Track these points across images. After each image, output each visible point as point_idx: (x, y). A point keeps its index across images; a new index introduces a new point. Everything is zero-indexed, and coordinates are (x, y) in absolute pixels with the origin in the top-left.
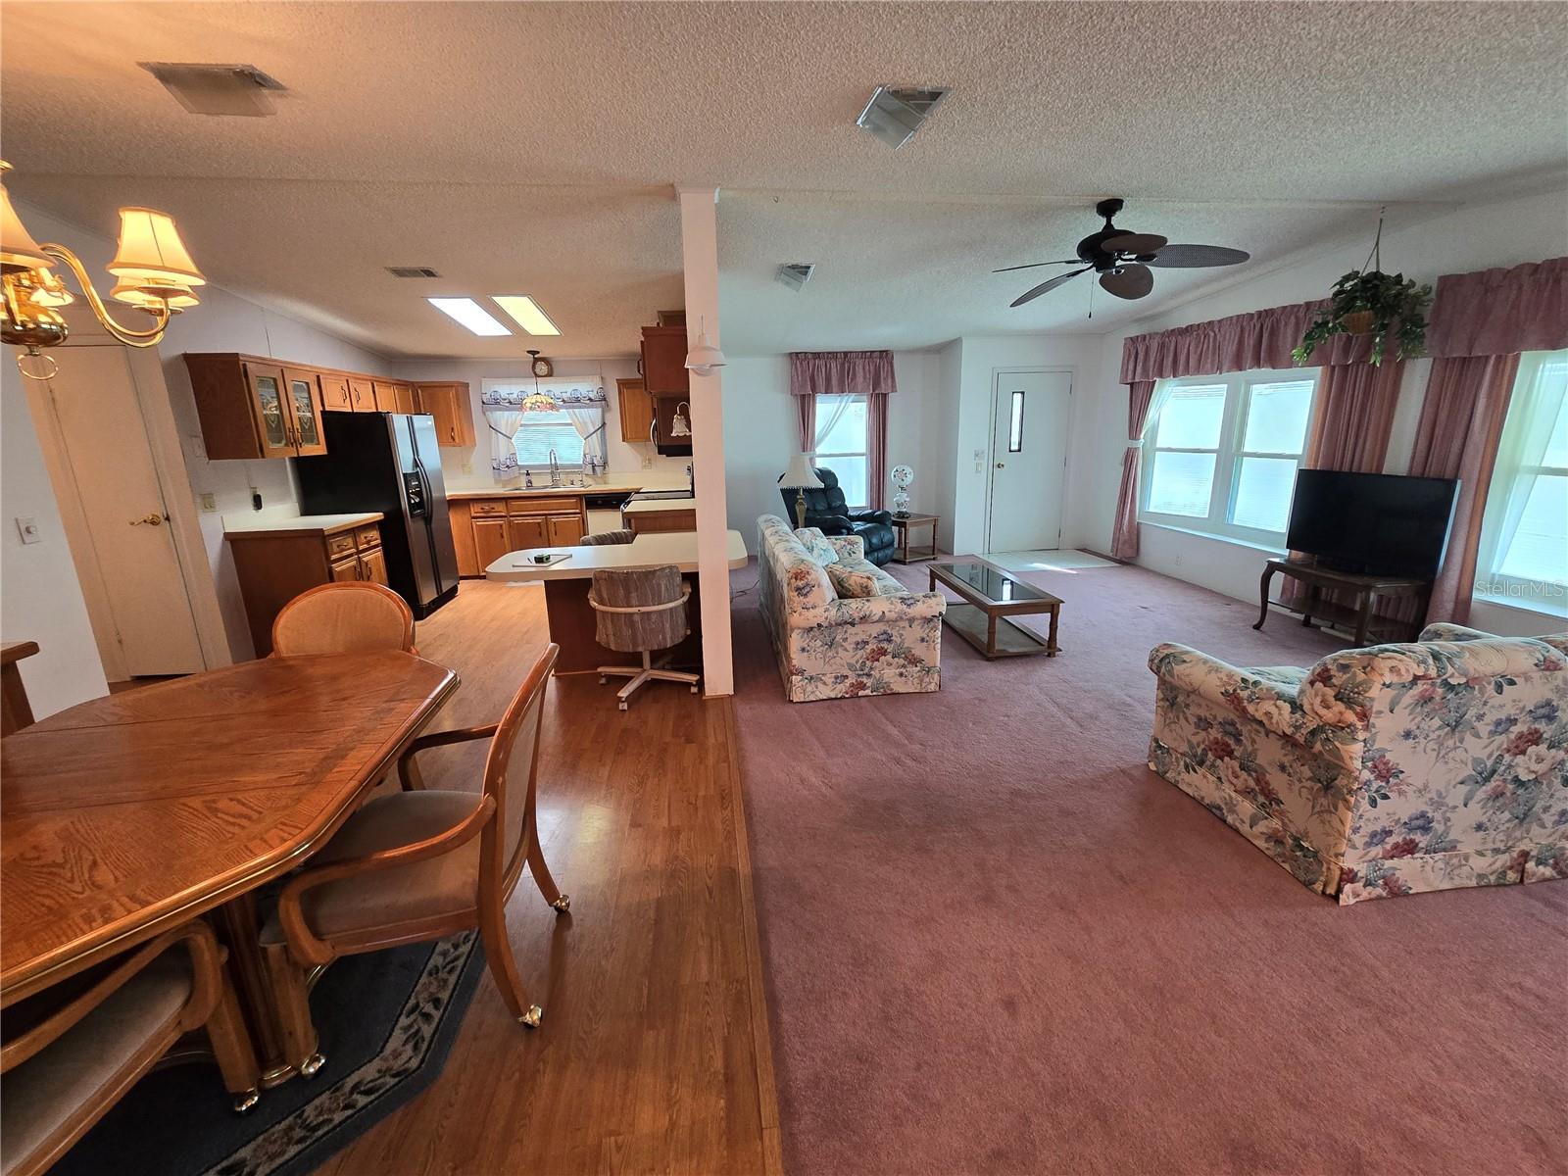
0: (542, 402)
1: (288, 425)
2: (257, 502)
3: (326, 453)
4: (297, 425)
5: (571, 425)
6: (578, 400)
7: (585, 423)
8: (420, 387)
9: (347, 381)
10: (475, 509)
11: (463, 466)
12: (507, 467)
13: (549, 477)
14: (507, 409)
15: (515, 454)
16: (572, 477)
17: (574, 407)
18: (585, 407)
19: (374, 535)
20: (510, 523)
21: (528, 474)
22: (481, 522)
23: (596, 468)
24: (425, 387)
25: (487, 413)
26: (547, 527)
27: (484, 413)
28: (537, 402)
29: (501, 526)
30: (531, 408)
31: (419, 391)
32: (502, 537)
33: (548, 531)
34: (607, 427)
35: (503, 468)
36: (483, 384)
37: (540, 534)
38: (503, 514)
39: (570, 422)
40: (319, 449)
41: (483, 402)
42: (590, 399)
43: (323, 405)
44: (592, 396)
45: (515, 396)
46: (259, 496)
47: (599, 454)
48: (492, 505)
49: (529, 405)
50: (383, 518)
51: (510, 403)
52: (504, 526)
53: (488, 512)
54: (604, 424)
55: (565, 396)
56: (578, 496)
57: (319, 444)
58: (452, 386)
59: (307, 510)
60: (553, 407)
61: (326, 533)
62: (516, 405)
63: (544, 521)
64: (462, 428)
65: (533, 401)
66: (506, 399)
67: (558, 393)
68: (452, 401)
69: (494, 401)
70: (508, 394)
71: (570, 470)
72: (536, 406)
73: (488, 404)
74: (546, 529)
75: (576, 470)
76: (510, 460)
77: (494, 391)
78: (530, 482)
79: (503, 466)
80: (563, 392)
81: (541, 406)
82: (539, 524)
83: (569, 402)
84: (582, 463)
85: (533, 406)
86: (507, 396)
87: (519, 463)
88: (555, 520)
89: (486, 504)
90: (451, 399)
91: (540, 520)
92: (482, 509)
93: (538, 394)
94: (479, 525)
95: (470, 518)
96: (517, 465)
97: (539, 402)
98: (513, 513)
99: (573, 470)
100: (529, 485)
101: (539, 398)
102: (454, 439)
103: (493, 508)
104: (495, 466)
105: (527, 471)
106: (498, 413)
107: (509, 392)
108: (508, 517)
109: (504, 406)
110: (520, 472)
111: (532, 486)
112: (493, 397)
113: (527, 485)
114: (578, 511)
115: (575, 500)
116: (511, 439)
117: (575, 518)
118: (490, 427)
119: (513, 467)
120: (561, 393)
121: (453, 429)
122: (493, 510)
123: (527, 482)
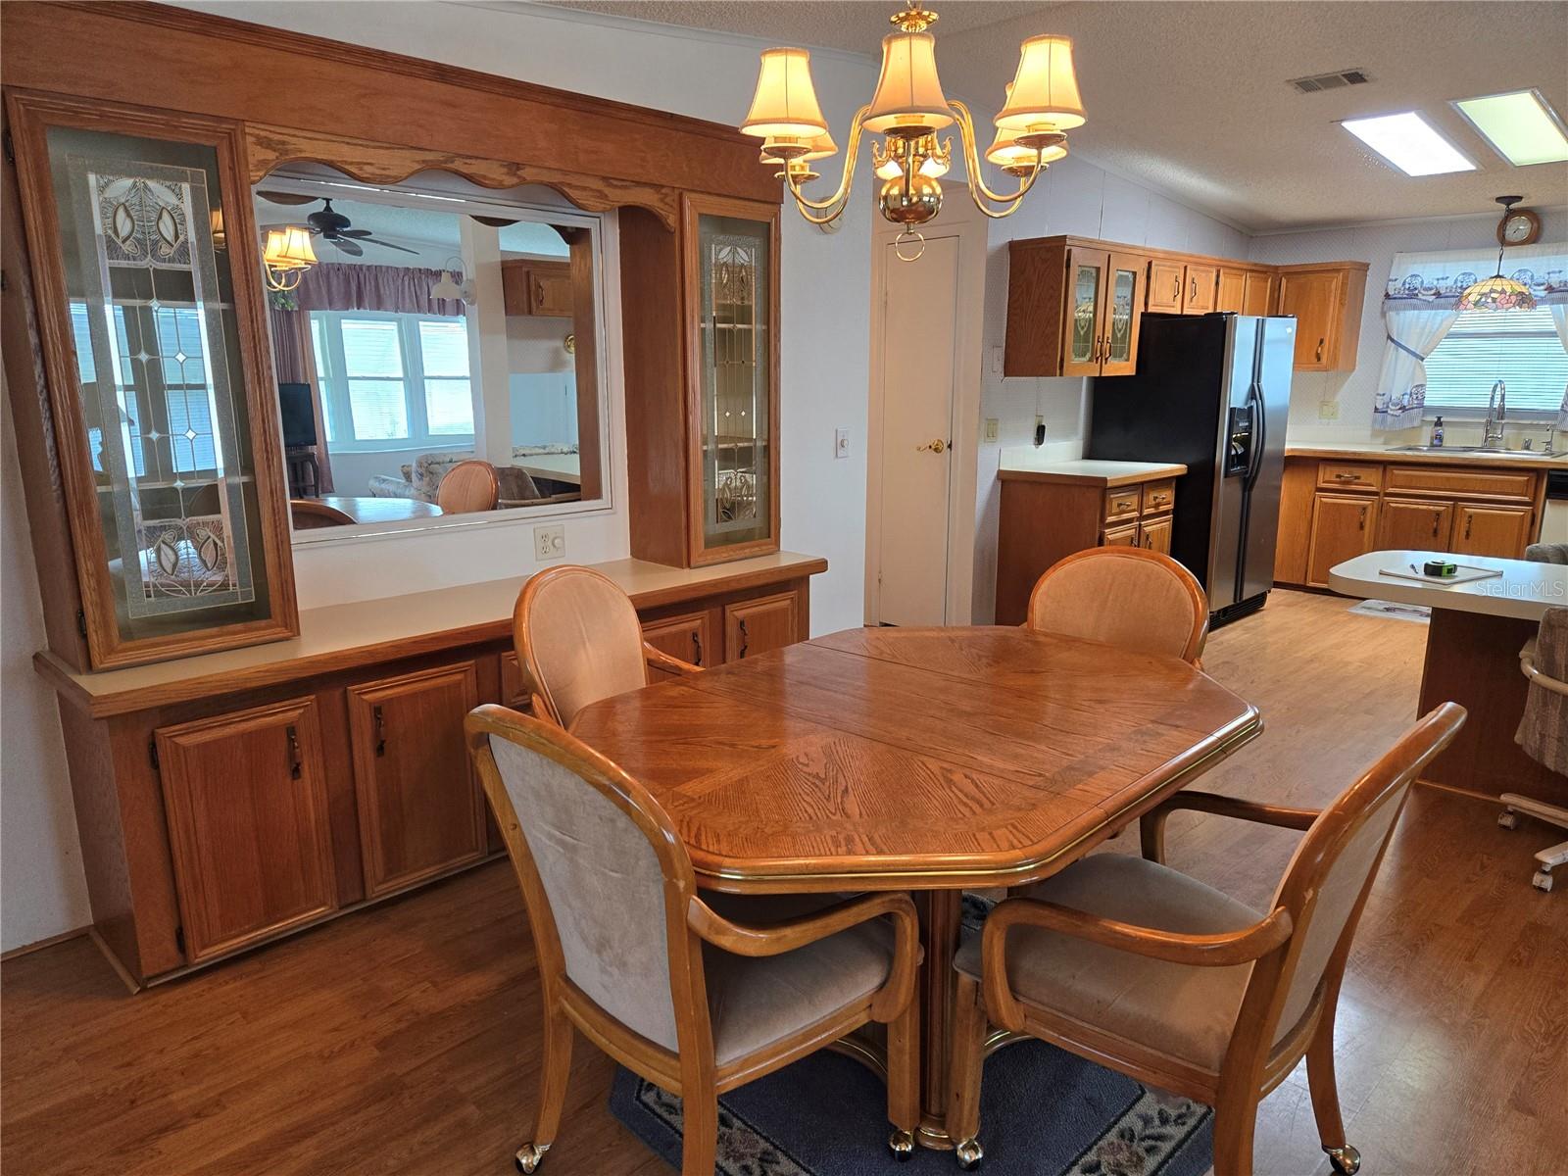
0: (1503, 292)
1: (1099, 332)
2: (1040, 434)
3: (1134, 374)
4: (1109, 334)
5: (1553, 334)
8: (1287, 274)
9: (1186, 268)
10: (1326, 476)
11: (1324, 403)
12: (1403, 408)
13: (1481, 432)
14: (1429, 306)
15: (1422, 386)
16: (1528, 434)
19: (1168, 496)
20: (1382, 506)
21: (1439, 423)
22: (1329, 499)
24: (1292, 273)
25: (1392, 314)
26: (1453, 520)
27: (1383, 314)
28: (1493, 291)
29: (1364, 508)
30: (1476, 304)
31: (1284, 281)
32: (1362, 527)
33: (1452, 528)
35: (1393, 410)
36: (1395, 264)
37: (1435, 532)
38: (1373, 489)
39: (1554, 328)
40: (1124, 367)
41: (1387, 296)
43: (1146, 304)
45: (1450, 282)
46: (1044, 427)
48: (1357, 471)
49: (1473, 298)
50: (1185, 472)
51: (1438, 295)
52: (1369, 510)
53: (1348, 483)
55: (1558, 279)
56: (1534, 472)
57: (1128, 360)
58: (1338, 271)
59: (1091, 453)
60: (1524, 300)
61: (1109, 485)
62: (1452, 298)
63: (1451, 510)
64: (1337, 340)
65: (1486, 290)
66: (1431, 289)
67: (1541, 274)
68: (1333, 295)
69: (1407, 292)
70: (1438, 280)
71: (1529, 422)
72: (1490, 300)
73: (1395, 298)
74: (1450, 524)
75: (1542, 422)
76: (1411, 395)
77: (1412, 276)
78: (1440, 438)
79: (1394, 408)
80: (1554, 272)
81: (1498, 300)
82: (1438, 514)
83: (1561, 291)
84: (1563, 406)
85: (1483, 300)
86: (1435, 283)
87: (1426, 403)
88: (1472, 509)
89: (1348, 469)
90: (1331, 292)
91: (1443, 508)
92: (1339, 476)
93: (1498, 276)
94: (1326, 503)
95: (1314, 489)
96: (1422, 406)
97: (1498, 292)
98: (1391, 490)
99: (1535, 422)
100: (1435, 442)
101: (1498, 285)
102: (1319, 359)
103: (1357, 478)
104: (1379, 406)
105: (1439, 418)
106: (1411, 314)
107: (1440, 277)
108: (1382, 494)
109: (1425, 300)
110: (1424, 419)
111: (1440, 446)
112: (1407, 286)
113: (1432, 443)
114: (1526, 499)
115: (1526, 478)
116: (1422, 359)
117: (1517, 512)
118: (1389, 337)
119: (1413, 408)
120: (1549, 273)
121: (1322, 341)
122: (1357, 481)
123: (1432, 438)
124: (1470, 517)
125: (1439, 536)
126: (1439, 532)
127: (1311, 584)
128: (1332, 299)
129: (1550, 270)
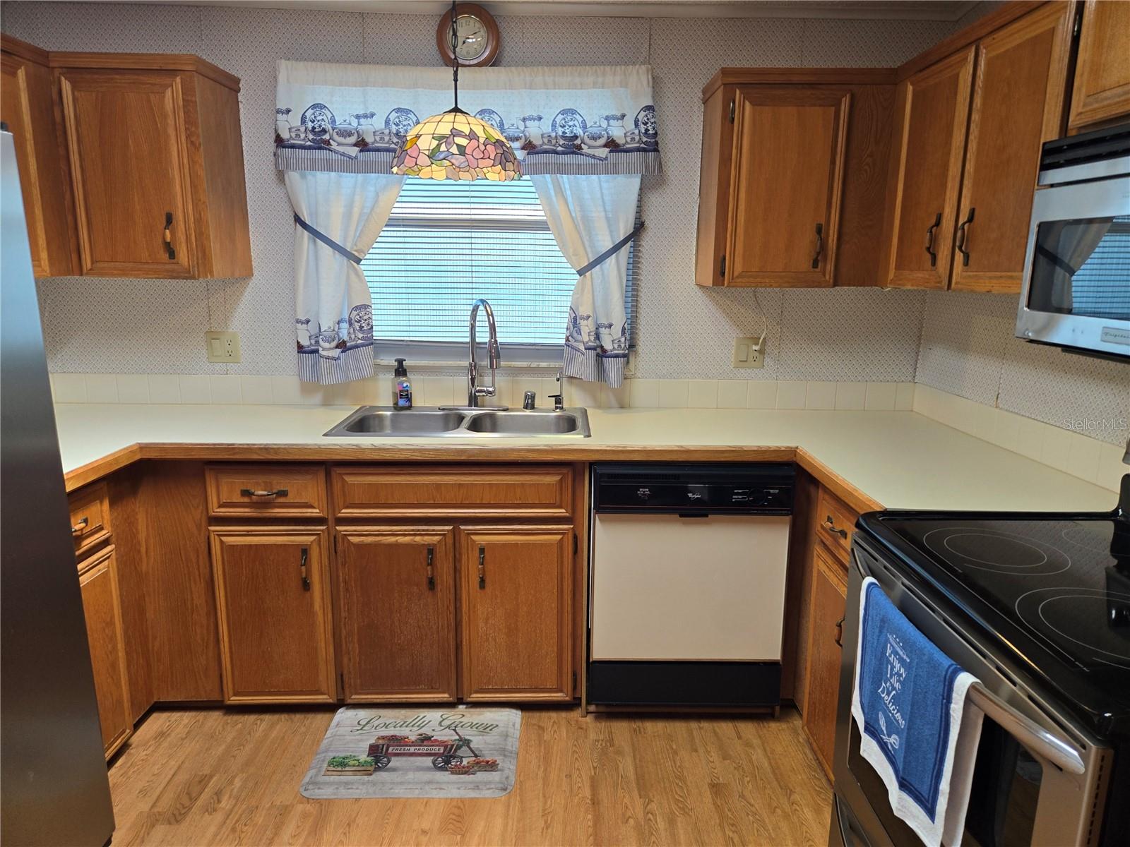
0: (472, 136)
6: (573, 146)
7: (586, 220)
8: (68, 70)
10: (222, 494)
11: (212, 336)
12: (342, 345)
13: (464, 381)
14: (351, 166)
16: (528, 384)
17: (561, 170)
18: (594, 171)
20: (335, 542)
21: (401, 371)
22: (239, 538)
23: (609, 362)
24: (79, 69)
25: (293, 177)
26: (457, 560)
27: (281, 176)
28: (455, 133)
29: (305, 551)
30: (433, 155)
31: (66, 86)
32: (306, 585)
33: (456, 570)
34: (647, 241)
35: (328, 350)
36: (282, 77)
37: (431, 583)
38: (314, 512)
39: (540, 215)
41: (279, 141)
42: (612, 145)
44: (617, 132)
45: (378, 123)
47: (618, 317)
49: (426, 143)
51: (362, 145)
52: (314, 554)
53: (264, 503)
54: (639, 228)
55: (535, 131)
58: (173, 72)
60: (506, 158)
62: (385, 152)
63: (450, 541)
64: (199, 221)
65: (444, 129)
66: (350, 134)
67: (514, 121)
68: (171, 121)
69: (311, 137)
70: (358, 117)
71: (524, 364)
72: (454, 150)
73: (293, 147)
74: (452, 565)
75: (544, 364)
76: (351, 324)
77: (314, 106)
78: (404, 396)
79: (327, 345)
80: (531, 118)
81: (468, 151)
82: (431, 550)
83: (546, 152)
84: (567, 340)
85: (443, 148)
86: (355, 123)
87: (377, 335)
88: (485, 537)
89: (261, 479)
90: (165, 116)
91: (437, 538)
92: (246, 493)
93: (456, 110)
94: (232, 547)
95: (204, 524)
96: (370, 342)
97: (465, 136)
98: (346, 512)
99: (534, 365)
100: (402, 402)
101: (462, 124)
102: (172, 254)
103: (283, 494)
104: (305, 342)
105: (400, 362)
106: (323, 179)
107: (361, 113)
108: (331, 522)
109: (343, 154)
110: (378, 361)
111: (410, 407)
112: (310, 125)
113: (396, 403)
114: (561, 512)
115: (558, 478)
116: (358, 261)
117: (550, 537)
118: (298, 220)
119: (357, 347)
120: (524, 120)
121: (169, 219)
122: (282, 500)
123: (395, 394)
124: (482, 550)
125: (439, 587)
126: (438, 581)
127: (235, 700)
128: (171, 132)
129: (526, 115)
